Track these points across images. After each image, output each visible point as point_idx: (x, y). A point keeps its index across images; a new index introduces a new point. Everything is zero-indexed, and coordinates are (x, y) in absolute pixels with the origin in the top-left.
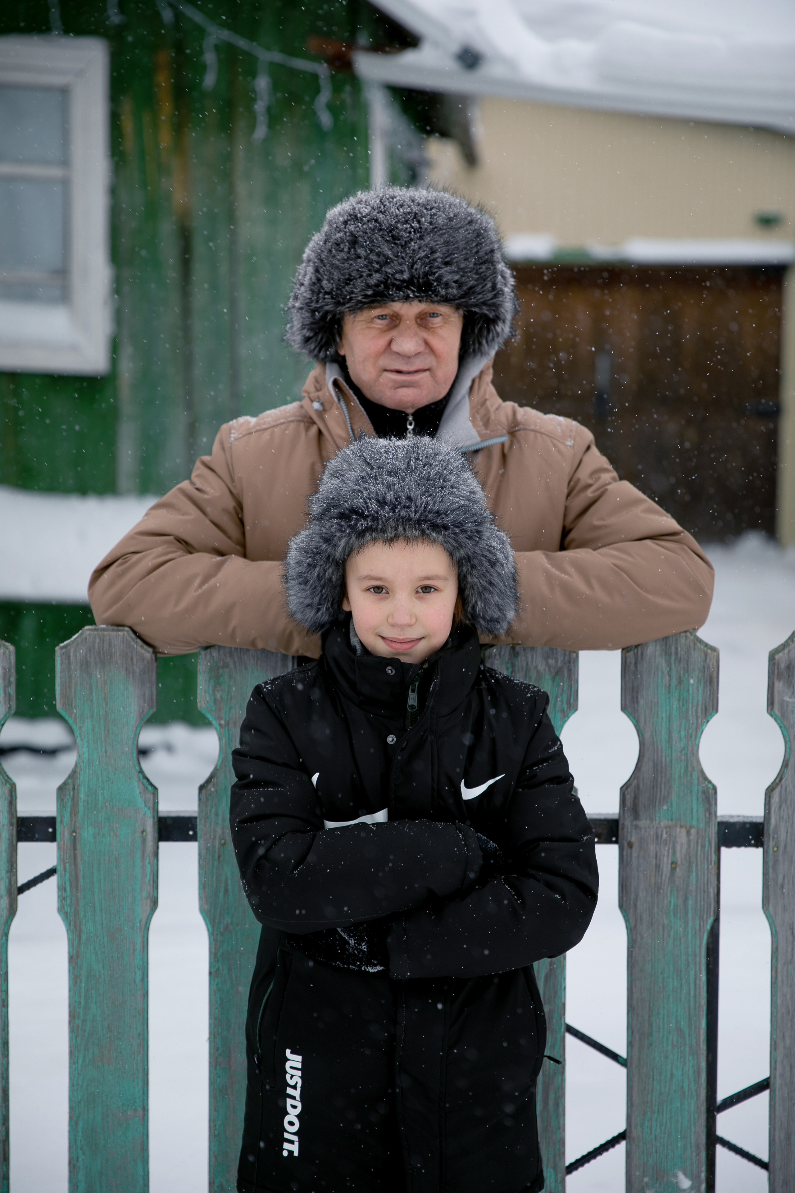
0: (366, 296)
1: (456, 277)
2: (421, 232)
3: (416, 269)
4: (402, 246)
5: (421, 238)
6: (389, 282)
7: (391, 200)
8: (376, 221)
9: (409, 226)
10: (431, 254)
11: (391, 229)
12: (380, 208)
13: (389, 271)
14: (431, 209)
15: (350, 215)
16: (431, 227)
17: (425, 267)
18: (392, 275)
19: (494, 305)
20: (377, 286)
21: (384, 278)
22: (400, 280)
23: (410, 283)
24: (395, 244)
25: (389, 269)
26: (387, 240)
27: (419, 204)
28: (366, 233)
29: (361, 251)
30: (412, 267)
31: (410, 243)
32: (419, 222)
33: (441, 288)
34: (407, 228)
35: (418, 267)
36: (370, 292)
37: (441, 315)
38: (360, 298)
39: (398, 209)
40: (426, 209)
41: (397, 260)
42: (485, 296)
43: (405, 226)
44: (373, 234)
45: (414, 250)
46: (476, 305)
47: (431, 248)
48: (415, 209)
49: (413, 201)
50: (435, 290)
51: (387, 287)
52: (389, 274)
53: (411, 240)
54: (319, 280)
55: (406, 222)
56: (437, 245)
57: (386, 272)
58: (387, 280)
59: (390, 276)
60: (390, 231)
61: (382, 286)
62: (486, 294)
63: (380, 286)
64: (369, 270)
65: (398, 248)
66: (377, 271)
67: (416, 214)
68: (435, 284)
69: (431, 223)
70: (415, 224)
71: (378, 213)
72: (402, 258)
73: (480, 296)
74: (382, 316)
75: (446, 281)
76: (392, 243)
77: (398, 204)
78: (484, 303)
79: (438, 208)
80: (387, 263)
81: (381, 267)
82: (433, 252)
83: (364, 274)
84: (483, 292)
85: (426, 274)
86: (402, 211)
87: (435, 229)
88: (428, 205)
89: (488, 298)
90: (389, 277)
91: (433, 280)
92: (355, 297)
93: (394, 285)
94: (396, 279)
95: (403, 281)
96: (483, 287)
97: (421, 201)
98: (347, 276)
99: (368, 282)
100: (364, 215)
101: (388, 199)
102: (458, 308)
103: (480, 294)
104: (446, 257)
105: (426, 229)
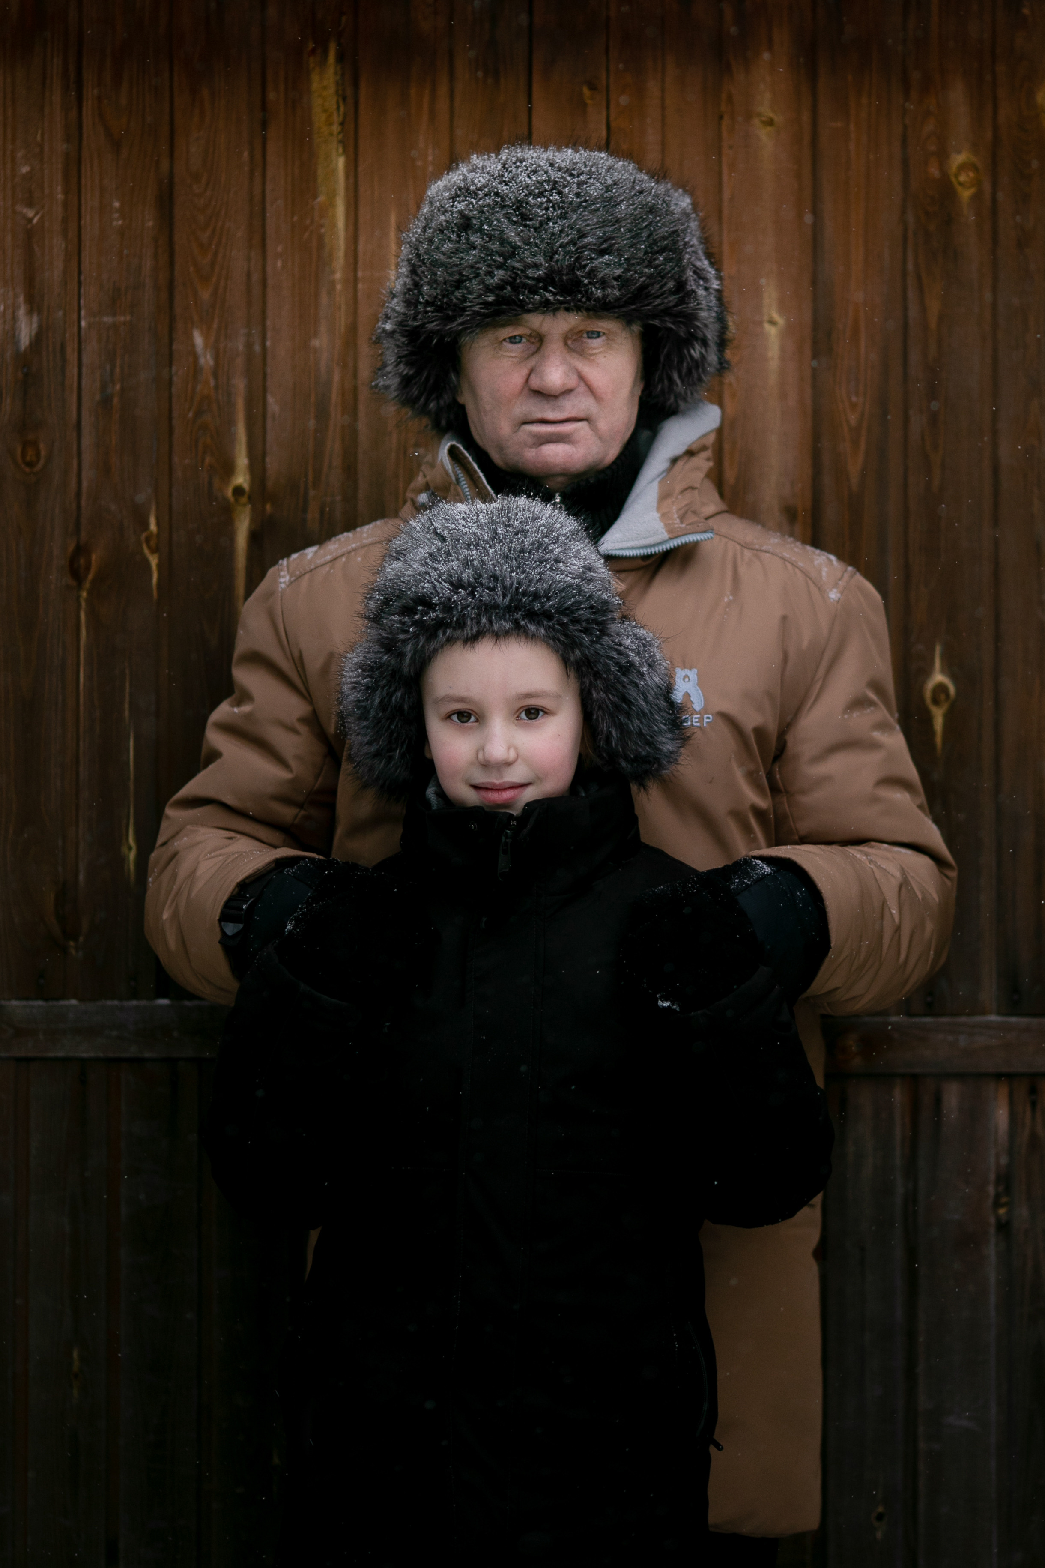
0: (486, 304)
1: (618, 272)
2: (563, 208)
3: (558, 261)
4: (535, 229)
5: (563, 216)
6: (518, 281)
7: (518, 164)
8: (497, 194)
9: (545, 200)
10: (579, 238)
11: (519, 205)
12: (503, 176)
13: (517, 265)
14: (579, 175)
15: (460, 189)
16: (578, 200)
17: (571, 257)
18: (522, 271)
19: (681, 314)
20: (501, 287)
21: (511, 277)
22: (533, 278)
23: (548, 280)
24: (526, 226)
25: (518, 262)
26: (514, 222)
27: (560, 169)
28: (483, 212)
29: (476, 239)
30: (552, 258)
31: (547, 224)
32: (560, 193)
33: (596, 288)
34: (542, 203)
35: (561, 258)
36: (490, 299)
37: (604, 334)
38: (476, 308)
39: (529, 177)
40: (572, 175)
41: (529, 249)
42: (666, 301)
43: (539, 200)
44: (493, 214)
45: (553, 234)
46: (654, 316)
47: (579, 231)
48: (554, 175)
49: (552, 165)
50: (587, 292)
51: (516, 289)
52: (518, 269)
53: (549, 219)
54: (417, 285)
55: (541, 194)
56: (588, 225)
57: (514, 268)
58: (515, 279)
59: (519, 272)
60: (518, 209)
61: (509, 288)
62: (666, 298)
63: (506, 289)
64: (489, 266)
65: (529, 231)
66: (500, 267)
67: (555, 182)
68: (586, 281)
69: (578, 195)
70: (556, 197)
71: (500, 183)
72: (537, 246)
73: (658, 301)
74: (515, 337)
75: (602, 277)
76: (521, 225)
77: (530, 169)
78: (667, 312)
79: (590, 173)
80: (512, 255)
81: (505, 259)
82: (582, 235)
83: (482, 272)
84: (662, 294)
85: (572, 269)
86: (534, 179)
87: (585, 203)
88: (574, 169)
89: (671, 304)
90: (517, 275)
91: (582, 277)
92: (470, 307)
93: (525, 286)
94: (528, 278)
95: (538, 279)
96: (661, 287)
97: (563, 165)
98: (457, 277)
99: (487, 282)
100: (479, 186)
101: (515, 163)
102: (628, 320)
103: (658, 297)
104: (602, 244)
105: (571, 203)
